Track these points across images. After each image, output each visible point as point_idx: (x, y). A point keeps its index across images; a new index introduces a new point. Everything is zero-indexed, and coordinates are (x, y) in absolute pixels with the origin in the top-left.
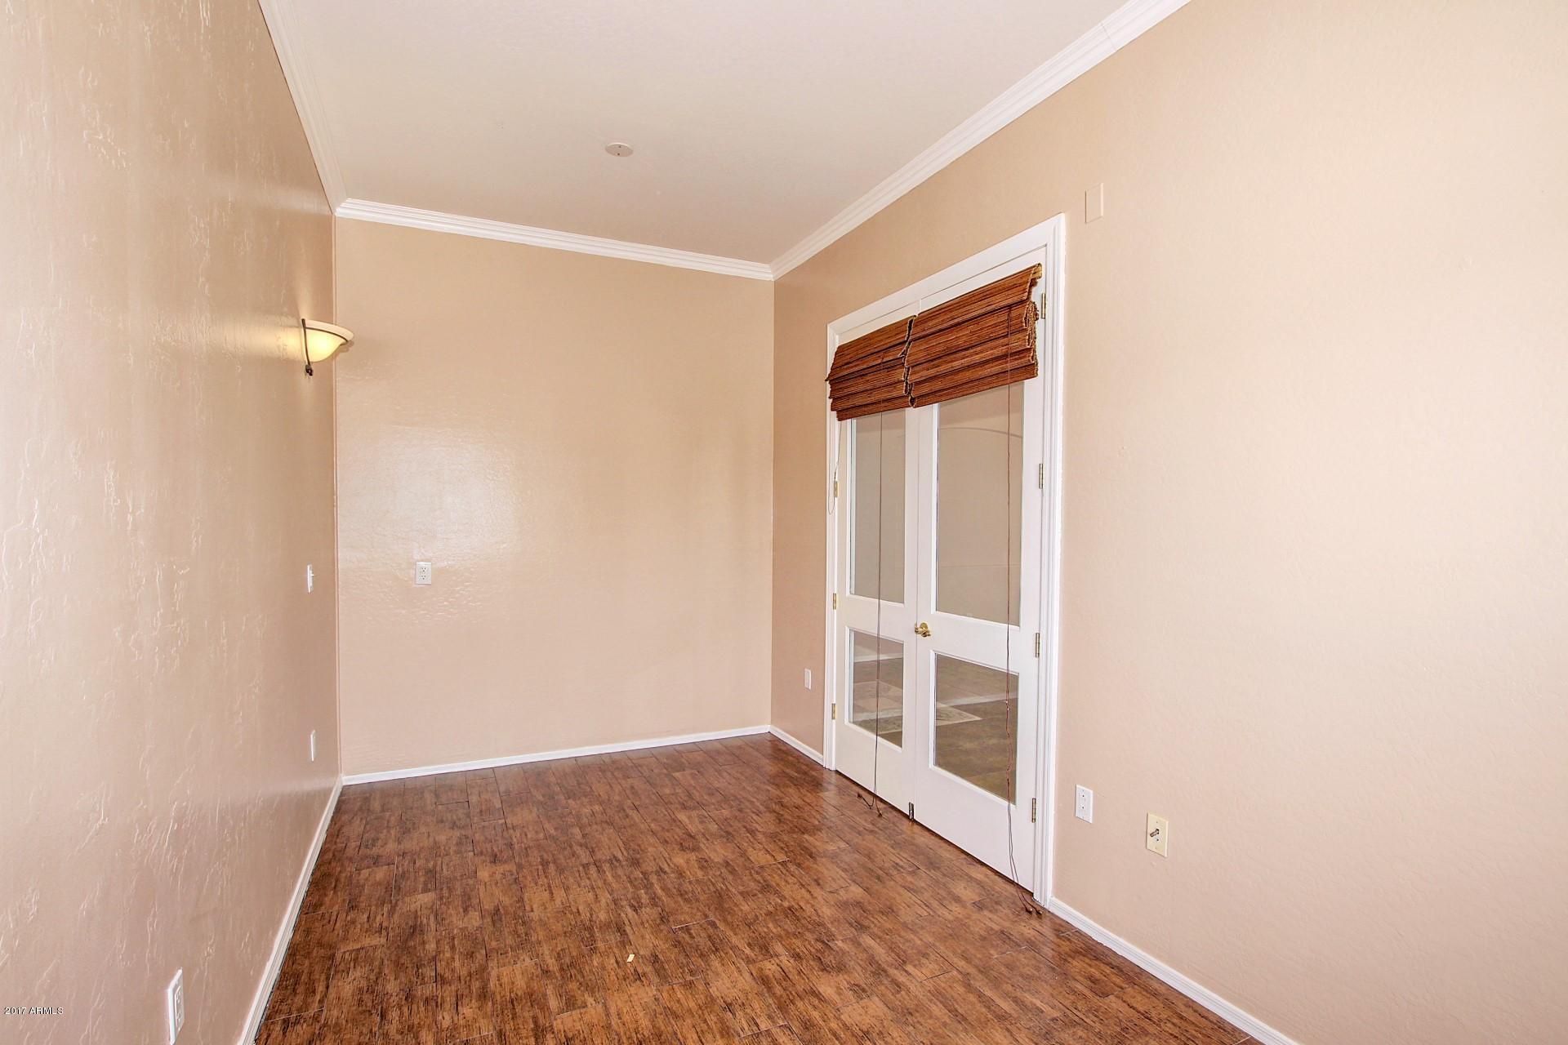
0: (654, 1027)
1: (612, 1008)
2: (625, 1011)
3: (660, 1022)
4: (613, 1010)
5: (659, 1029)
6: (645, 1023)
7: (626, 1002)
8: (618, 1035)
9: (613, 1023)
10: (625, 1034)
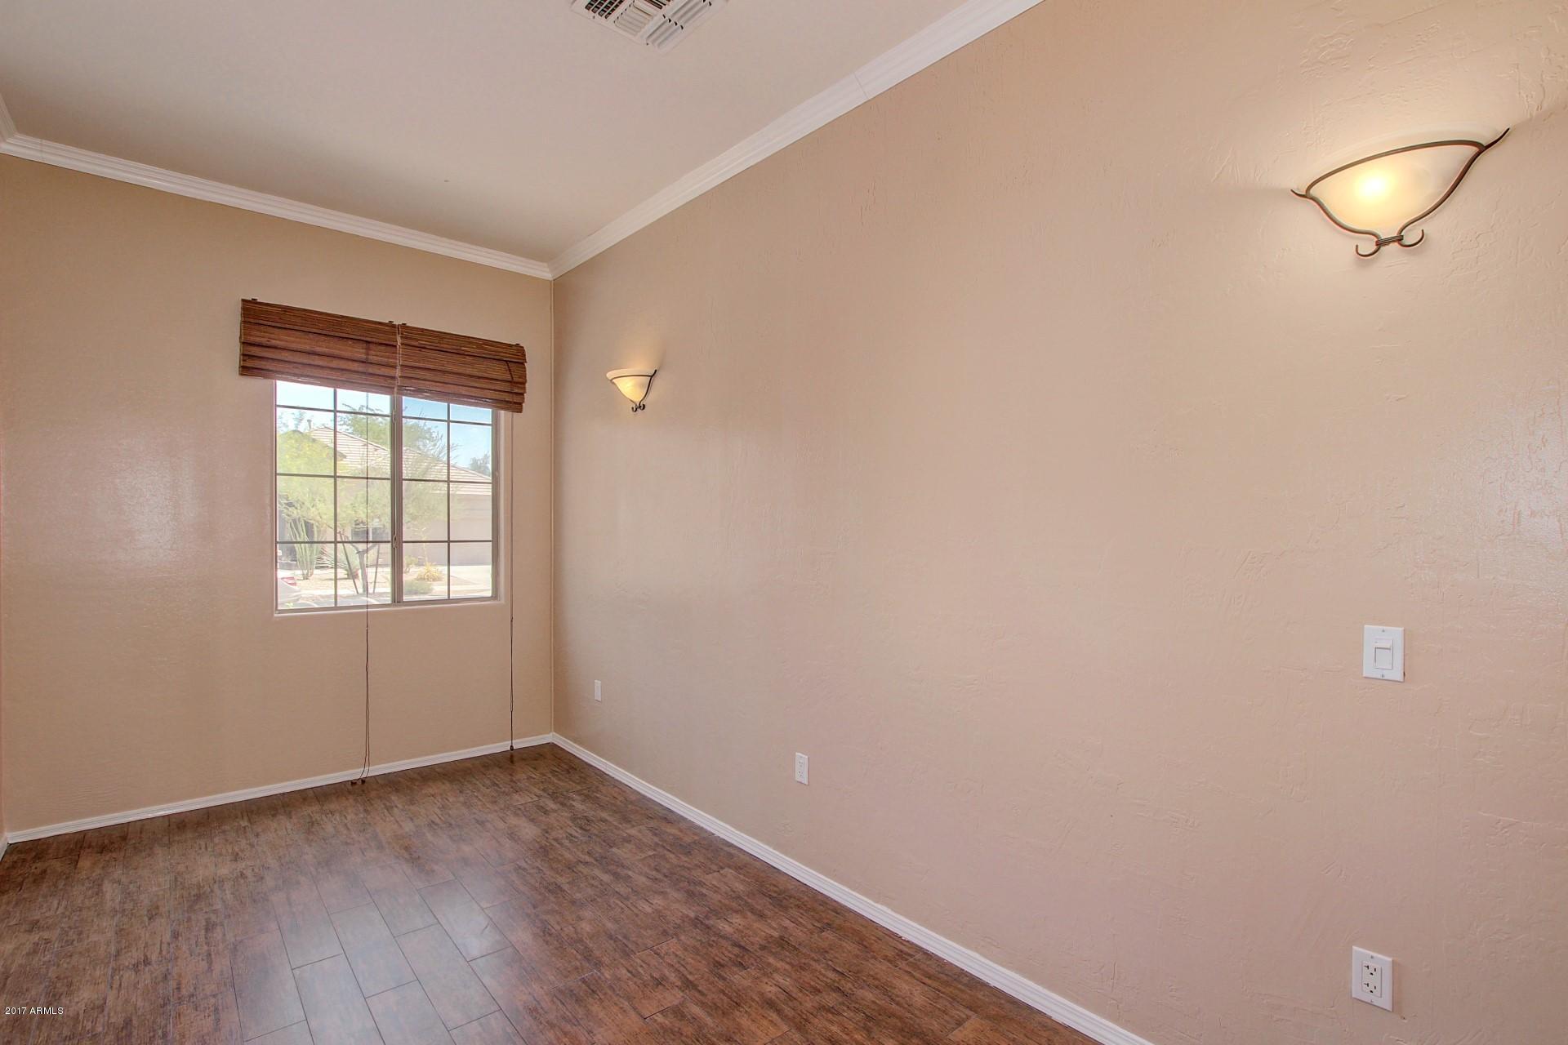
0: (586, 1006)
1: (633, 1016)
2: (619, 1015)
3: (581, 1012)
4: (633, 1014)
5: (580, 1006)
6: (596, 1008)
7: (622, 1024)
8: (618, 995)
9: (627, 1003)
10: (611, 996)
